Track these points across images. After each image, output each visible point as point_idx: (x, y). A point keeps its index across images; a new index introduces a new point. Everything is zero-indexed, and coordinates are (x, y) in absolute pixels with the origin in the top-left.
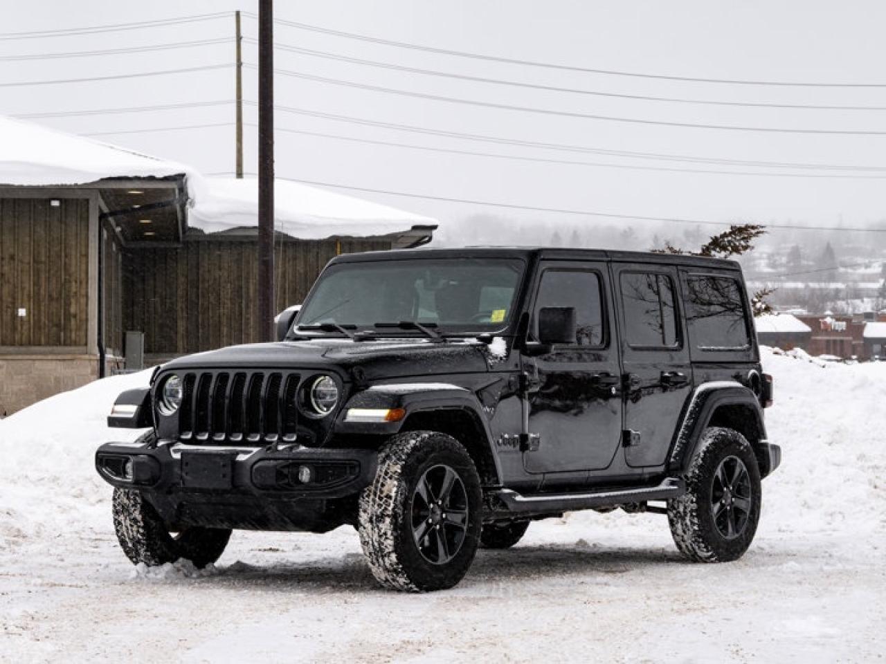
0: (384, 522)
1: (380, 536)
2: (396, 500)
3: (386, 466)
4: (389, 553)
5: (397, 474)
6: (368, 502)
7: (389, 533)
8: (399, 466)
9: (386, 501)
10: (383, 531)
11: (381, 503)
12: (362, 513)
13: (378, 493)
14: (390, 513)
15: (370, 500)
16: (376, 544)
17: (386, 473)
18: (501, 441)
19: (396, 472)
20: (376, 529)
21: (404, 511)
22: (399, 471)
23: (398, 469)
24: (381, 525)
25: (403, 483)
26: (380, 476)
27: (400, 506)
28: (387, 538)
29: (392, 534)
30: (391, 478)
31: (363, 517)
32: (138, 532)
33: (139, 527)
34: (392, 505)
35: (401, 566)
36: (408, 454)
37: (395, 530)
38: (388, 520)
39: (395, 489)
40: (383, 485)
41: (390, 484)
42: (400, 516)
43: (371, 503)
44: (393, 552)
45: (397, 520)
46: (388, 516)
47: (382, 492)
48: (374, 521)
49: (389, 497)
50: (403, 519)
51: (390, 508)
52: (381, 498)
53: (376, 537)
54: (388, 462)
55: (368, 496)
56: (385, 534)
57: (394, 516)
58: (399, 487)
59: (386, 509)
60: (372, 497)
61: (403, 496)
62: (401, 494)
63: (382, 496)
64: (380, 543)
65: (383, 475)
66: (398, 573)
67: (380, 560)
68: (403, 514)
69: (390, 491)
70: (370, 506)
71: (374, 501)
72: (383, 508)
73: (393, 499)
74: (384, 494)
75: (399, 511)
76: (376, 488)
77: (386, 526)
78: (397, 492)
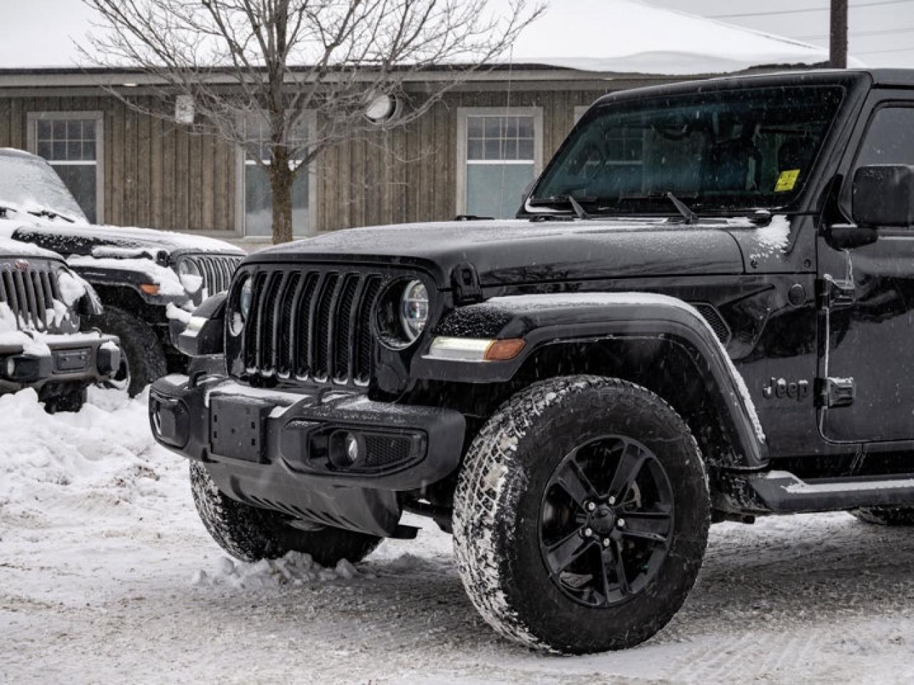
0: (482, 537)
1: (479, 561)
2: (502, 499)
3: (498, 437)
4: (494, 590)
5: (509, 453)
6: (464, 498)
7: (491, 556)
8: (515, 440)
9: (487, 500)
10: (481, 552)
11: (480, 503)
12: (455, 518)
13: (478, 485)
14: (491, 522)
15: (467, 497)
16: (475, 573)
17: (495, 451)
18: (769, 390)
19: (509, 449)
20: (472, 548)
21: (518, 519)
22: (514, 448)
23: (512, 444)
24: (479, 542)
25: (520, 470)
26: (484, 456)
27: (510, 511)
28: (488, 565)
29: (495, 559)
30: (498, 460)
31: (458, 525)
32: (215, 511)
33: (216, 504)
34: (495, 507)
35: (516, 614)
36: (535, 419)
37: (500, 551)
38: (488, 534)
39: (502, 480)
40: (486, 472)
41: (496, 471)
42: (510, 528)
43: (467, 501)
44: (499, 588)
45: (503, 534)
46: (489, 527)
47: (482, 484)
48: (471, 535)
49: (492, 494)
50: (515, 534)
51: (492, 514)
52: (480, 495)
53: (473, 560)
54: (502, 430)
55: (465, 489)
56: (485, 557)
57: (499, 528)
58: (509, 477)
59: (486, 514)
60: (469, 491)
61: (517, 494)
62: (514, 490)
63: (483, 490)
64: (481, 574)
65: (489, 452)
66: (515, 624)
67: (485, 600)
68: (517, 523)
69: (494, 484)
70: (466, 506)
71: (471, 498)
72: (481, 512)
73: (498, 496)
74: (486, 488)
75: (508, 519)
76: (477, 475)
77: (486, 542)
78: (505, 486)
